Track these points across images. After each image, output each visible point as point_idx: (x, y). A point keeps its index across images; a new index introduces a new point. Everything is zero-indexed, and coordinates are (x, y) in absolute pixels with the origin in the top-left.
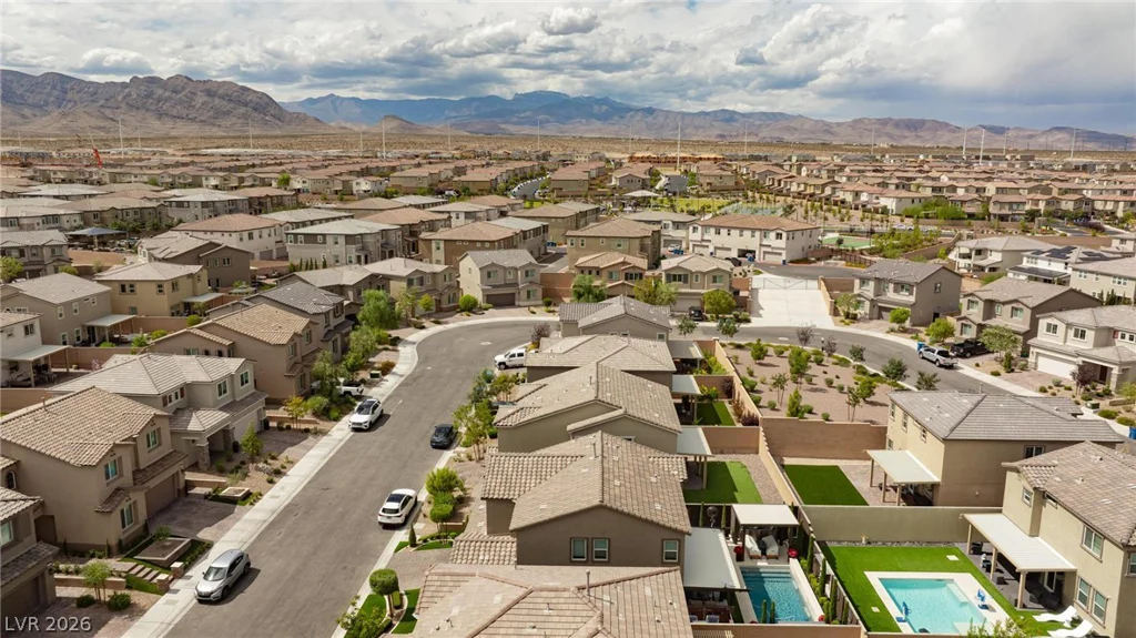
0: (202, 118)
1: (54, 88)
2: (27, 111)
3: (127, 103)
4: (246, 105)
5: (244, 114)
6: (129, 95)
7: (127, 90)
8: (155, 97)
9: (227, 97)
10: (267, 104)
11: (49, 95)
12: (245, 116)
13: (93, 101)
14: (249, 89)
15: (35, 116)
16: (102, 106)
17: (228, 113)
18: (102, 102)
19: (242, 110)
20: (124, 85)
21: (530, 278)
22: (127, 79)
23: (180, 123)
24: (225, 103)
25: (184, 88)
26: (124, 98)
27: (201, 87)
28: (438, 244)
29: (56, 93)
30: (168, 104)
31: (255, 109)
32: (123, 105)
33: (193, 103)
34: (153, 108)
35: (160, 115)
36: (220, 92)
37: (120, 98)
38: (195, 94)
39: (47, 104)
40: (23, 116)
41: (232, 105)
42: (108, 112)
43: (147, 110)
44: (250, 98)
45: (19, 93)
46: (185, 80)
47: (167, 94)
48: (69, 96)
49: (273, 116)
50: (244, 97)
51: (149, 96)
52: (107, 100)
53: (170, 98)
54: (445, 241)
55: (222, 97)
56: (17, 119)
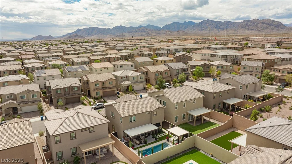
0: (259, 30)
1: (226, 24)
2: (220, 30)
3: (241, 27)
4: (273, 25)
5: (272, 28)
6: (242, 25)
7: (242, 24)
8: (248, 25)
9: (268, 24)
10: (280, 25)
11: (225, 26)
12: (272, 29)
13: (234, 27)
14: (275, 21)
15: (221, 31)
16: (235, 28)
17: (267, 28)
18: (236, 27)
19: (271, 27)
20: (242, 22)
21: (257, 70)
22: (242, 21)
23: (253, 31)
24: (267, 25)
25: (256, 22)
26: (241, 25)
27: (261, 21)
28: (246, 59)
29: (226, 25)
30: (251, 26)
31: (276, 27)
32: (240, 27)
33: (258, 26)
34: (247, 28)
35: (248, 29)
36: (266, 22)
37: (240, 26)
38: (259, 23)
39: (224, 28)
40: (219, 31)
41: (269, 26)
42: (236, 29)
43: (246, 28)
44: (274, 24)
45: (219, 26)
46: (257, 20)
47: (251, 24)
48: (229, 26)
49: (281, 28)
50: (273, 23)
51: (247, 24)
52: (237, 26)
53: (252, 25)
54: (248, 58)
55: (266, 24)
56: (218, 32)
